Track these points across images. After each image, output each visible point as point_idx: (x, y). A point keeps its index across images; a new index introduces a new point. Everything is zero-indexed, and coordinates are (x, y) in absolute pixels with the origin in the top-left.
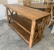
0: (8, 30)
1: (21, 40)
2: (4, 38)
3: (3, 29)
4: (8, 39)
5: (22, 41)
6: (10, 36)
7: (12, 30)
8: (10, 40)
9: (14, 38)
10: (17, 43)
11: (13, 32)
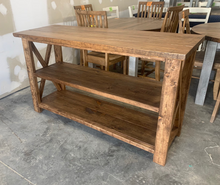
0: (47, 129)
1: (114, 148)
2: (48, 157)
3: (24, 127)
4: (65, 158)
5: (118, 151)
6: (68, 147)
7: (62, 125)
8: (74, 159)
9: (85, 150)
10: (106, 164)
11: (69, 129)
